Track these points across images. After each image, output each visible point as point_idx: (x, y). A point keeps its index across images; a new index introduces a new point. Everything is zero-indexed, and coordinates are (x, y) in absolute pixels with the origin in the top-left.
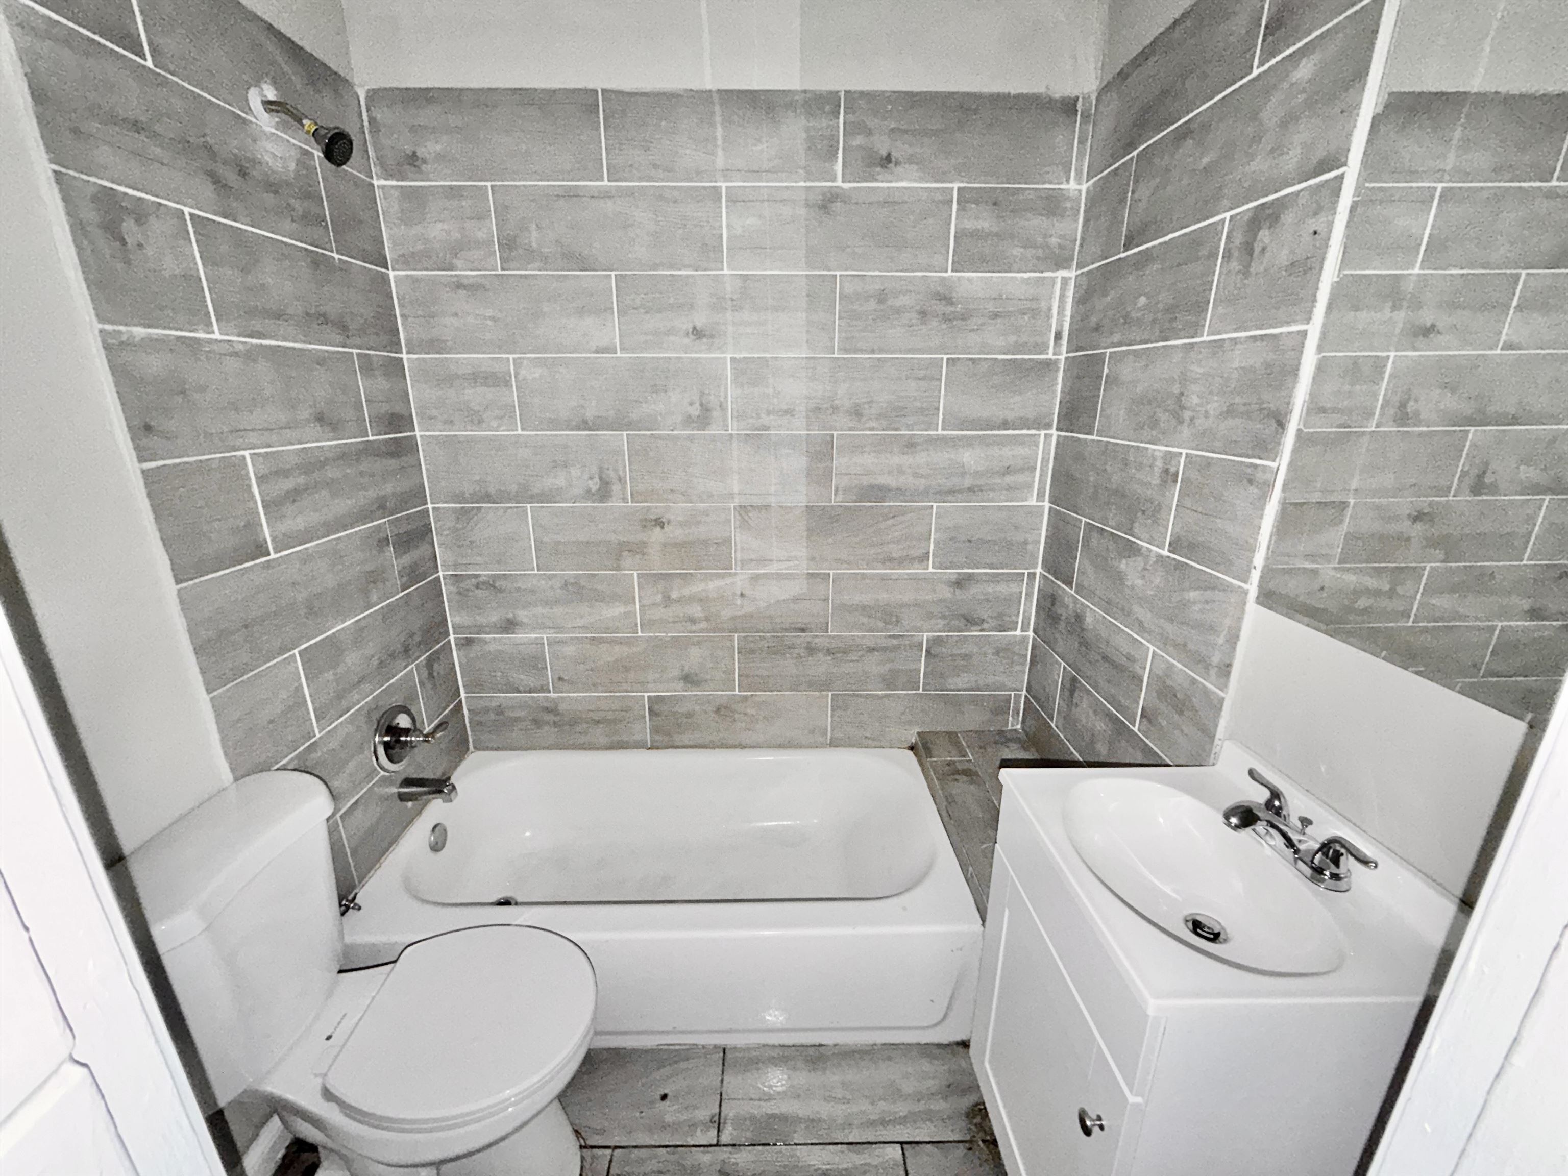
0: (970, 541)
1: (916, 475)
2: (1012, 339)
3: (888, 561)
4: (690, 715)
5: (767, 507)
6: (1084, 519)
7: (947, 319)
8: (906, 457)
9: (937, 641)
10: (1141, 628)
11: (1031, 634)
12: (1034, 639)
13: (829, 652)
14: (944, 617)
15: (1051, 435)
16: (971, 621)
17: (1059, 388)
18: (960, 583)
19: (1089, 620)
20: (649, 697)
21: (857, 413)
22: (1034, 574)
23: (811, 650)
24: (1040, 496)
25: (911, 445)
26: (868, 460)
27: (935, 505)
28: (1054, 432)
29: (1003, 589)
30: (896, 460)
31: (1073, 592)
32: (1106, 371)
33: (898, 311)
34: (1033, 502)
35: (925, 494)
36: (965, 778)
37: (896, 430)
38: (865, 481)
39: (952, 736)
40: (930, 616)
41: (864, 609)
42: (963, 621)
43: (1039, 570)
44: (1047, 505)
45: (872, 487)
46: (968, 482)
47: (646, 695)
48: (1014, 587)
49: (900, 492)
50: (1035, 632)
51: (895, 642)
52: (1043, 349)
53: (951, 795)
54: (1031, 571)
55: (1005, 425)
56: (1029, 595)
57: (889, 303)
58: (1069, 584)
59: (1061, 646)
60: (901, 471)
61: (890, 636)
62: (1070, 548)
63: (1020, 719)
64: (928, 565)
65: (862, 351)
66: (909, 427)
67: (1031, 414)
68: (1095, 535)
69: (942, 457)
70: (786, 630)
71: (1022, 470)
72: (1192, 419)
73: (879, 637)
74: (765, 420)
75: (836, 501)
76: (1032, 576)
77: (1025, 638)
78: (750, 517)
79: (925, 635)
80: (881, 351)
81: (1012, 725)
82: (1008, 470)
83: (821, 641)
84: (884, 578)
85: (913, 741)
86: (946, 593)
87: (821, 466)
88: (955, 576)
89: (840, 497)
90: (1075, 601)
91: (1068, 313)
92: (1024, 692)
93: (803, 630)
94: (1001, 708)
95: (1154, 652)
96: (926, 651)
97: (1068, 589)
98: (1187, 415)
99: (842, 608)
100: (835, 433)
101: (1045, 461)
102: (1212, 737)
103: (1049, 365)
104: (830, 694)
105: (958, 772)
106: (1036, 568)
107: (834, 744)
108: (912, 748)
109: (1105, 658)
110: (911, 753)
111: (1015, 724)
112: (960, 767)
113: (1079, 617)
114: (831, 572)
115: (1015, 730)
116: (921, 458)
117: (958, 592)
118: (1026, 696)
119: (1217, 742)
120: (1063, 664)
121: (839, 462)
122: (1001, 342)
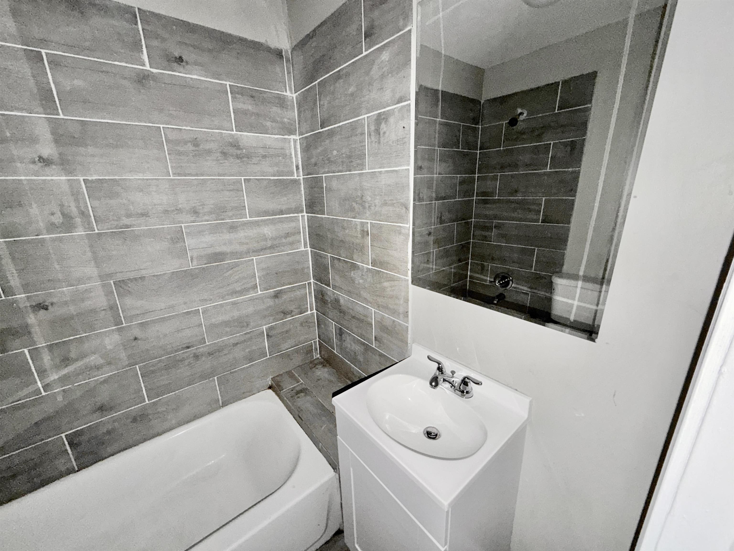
0: (277, 273)
1: (241, 244)
2: (276, 169)
3: (234, 293)
6: (329, 255)
7: (238, 157)
8: (232, 234)
9: (270, 329)
10: (366, 300)
12: (317, 314)
13: (210, 354)
14: (272, 315)
15: (304, 215)
16: (285, 313)
17: (303, 192)
18: (277, 295)
19: (342, 301)
21: (195, 212)
23: (196, 357)
24: (305, 246)
25: (233, 228)
27: (254, 258)
30: (227, 236)
32: (325, 185)
34: (303, 249)
35: (248, 252)
36: (302, 394)
37: (223, 220)
39: (290, 374)
40: (265, 317)
42: (283, 315)
44: (309, 249)
46: (269, 243)
47: (63, 435)
48: (302, 291)
49: (233, 254)
50: (316, 310)
51: (249, 336)
52: (292, 175)
53: (299, 408)
56: (310, 293)
57: (201, 147)
58: (328, 285)
59: (331, 314)
61: (245, 334)
62: (326, 269)
63: (318, 352)
64: (258, 291)
65: (189, 175)
66: (231, 218)
67: (293, 205)
68: (336, 261)
69: (252, 232)
71: (294, 234)
72: (369, 207)
73: (238, 336)
74: (126, 221)
75: (193, 266)
76: (309, 284)
77: (313, 314)
79: (264, 327)
80: (202, 175)
82: (287, 235)
83: (202, 349)
84: (234, 303)
85: (270, 384)
86: (270, 302)
87: (178, 245)
88: (274, 293)
89: (195, 263)
90: (334, 293)
91: (299, 156)
94: (309, 351)
95: (374, 311)
96: (267, 335)
97: (329, 288)
98: (367, 205)
99: (212, 327)
100: (183, 225)
101: (304, 228)
102: (407, 343)
103: (296, 182)
104: (216, 378)
105: (298, 393)
106: (311, 280)
107: (225, 404)
108: (270, 388)
109: (354, 317)
110: (270, 391)
111: (317, 355)
112: (298, 389)
113: (337, 301)
114: (200, 308)
117: (276, 300)
118: (319, 341)
119: (409, 345)
120: (334, 323)
121: (189, 242)
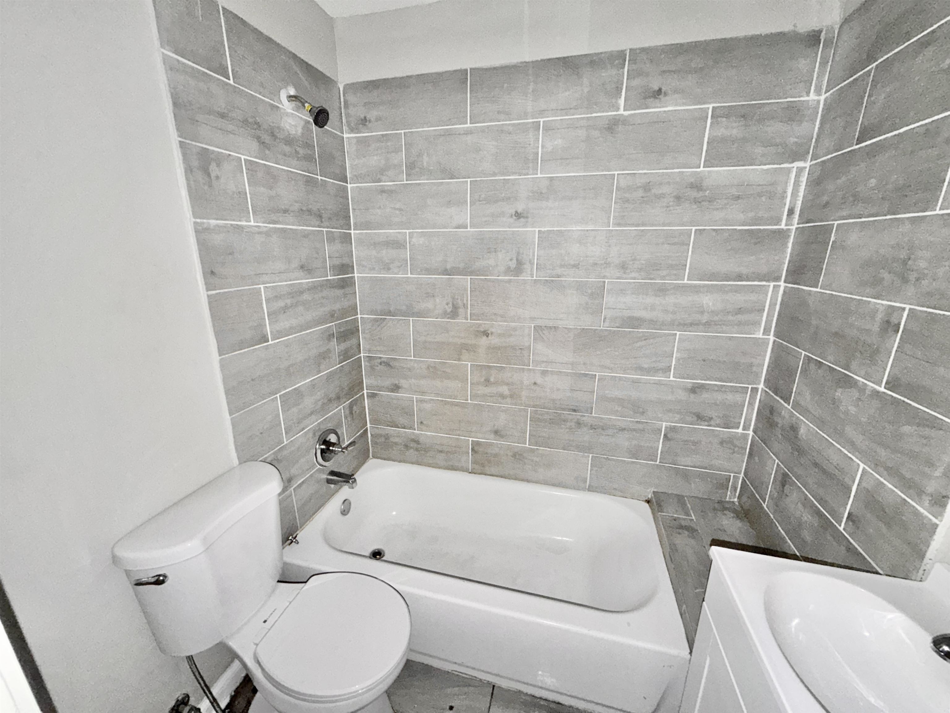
0: (704, 361)
1: (666, 311)
2: (751, 215)
3: (640, 369)
4: (496, 455)
5: (556, 328)
6: (804, 353)
7: (696, 201)
8: (658, 298)
9: (673, 429)
10: (852, 446)
11: (751, 433)
12: (753, 436)
13: (592, 427)
14: (679, 413)
15: (780, 286)
16: (700, 418)
17: (789, 250)
18: (694, 390)
19: (802, 431)
20: (472, 440)
21: (623, 267)
22: (757, 389)
23: (579, 424)
24: (766, 331)
25: (662, 290)
26: (629, 299)
27: (678, 333)
28: (782, 284)
29: (730, 397)
30: (650, 300)
31: (789, 407)
32: (833, 238)
33: (660, 197)
34: (760, 335)
35: (672, 325)
36: (686, 532)
37: (651, 279)
38: (627, 313)
39: (680, 499)
40: (670, 411)
41: (620, 401)
42: (695, 418)
43: (761, 386)
44: (772, 338)
45: (631, 318)
46: (705, 318)
47: (471, 439)
48: (738, 398)
49: (652, 323)
50: (754, 432)
51: (640, 426)
52: (778, 221)
53: (675, 545)
54: (755, 386)
55: (740, 277)
56: (751, 404)
57: (653, 191)
58: (787, 400)
59: (776, 446)
60: (653, 308)
61: (637, 422)
62: (791, 374)
63: (737, 494)
64: (670, 375)
65: (629, 225)
66: (663, 278)
67: (764, 269)
68: (812, 366)
69: (685, 300)
70: (564, 409)
71: (750, 311)
72: (918, 279)
73: (628, 421)
74: (559, 271)
75: (604, 326)
76: (755, 390)
77: (745, 437)
78: (544, 334)
79: (664, 424)
80: (643, 225)
81: (730, 498)
82: (740, 311)
83: (586, 419)
84: (634, 381)
85: (650, 497)
86: (682, 395)
87: (597, 302)
88: (691, 385)
89: (607, 324)
90: (792, 415)
91: (801, 194)
92: (742, 475)
93: (575, 411)
94: (723, 484)
95: (864, 469)
96: (664, 435)
97: (786, 405)
98: (912, 277)
99: (603, 399)
100: (607, 281)
101: (772, 305)
102: (922, 556)
103: (783, 235)
104: (591, 455)
105: (681, 527)
106: (759, 384)
107: (591, 489)
108: (648, 502)
109: (816, 465)
110: (647, 505)
111: (732, 497)
112: (683, 523)
113: (794, 429)
114: (597, 374)
115: (733, 502)
116: (671, 300)
117: (692, 396)
118: (743, 479)
119: (926, 560)
120: (777, 461)
121: (608, 300)
122: (741, 216)
